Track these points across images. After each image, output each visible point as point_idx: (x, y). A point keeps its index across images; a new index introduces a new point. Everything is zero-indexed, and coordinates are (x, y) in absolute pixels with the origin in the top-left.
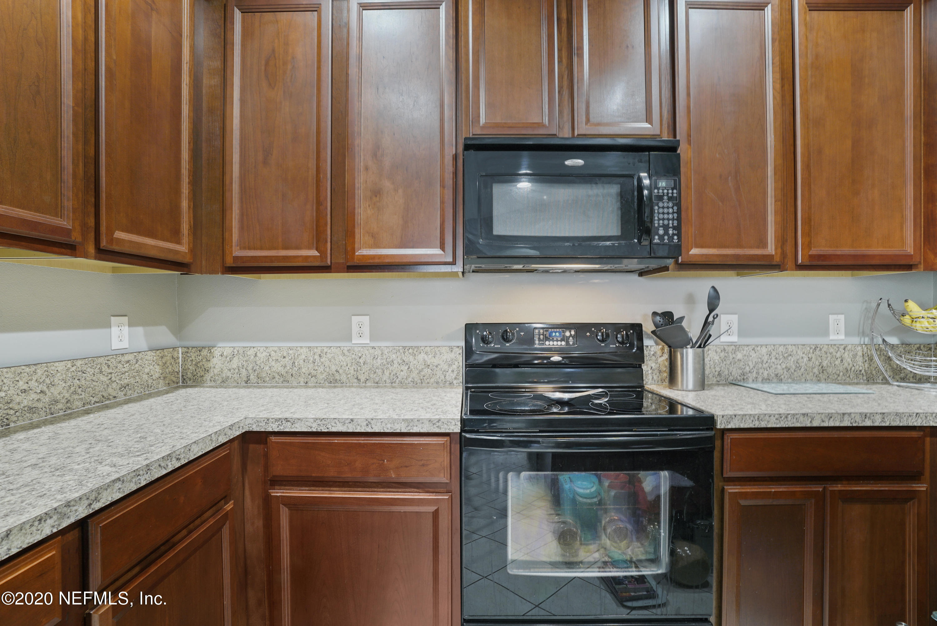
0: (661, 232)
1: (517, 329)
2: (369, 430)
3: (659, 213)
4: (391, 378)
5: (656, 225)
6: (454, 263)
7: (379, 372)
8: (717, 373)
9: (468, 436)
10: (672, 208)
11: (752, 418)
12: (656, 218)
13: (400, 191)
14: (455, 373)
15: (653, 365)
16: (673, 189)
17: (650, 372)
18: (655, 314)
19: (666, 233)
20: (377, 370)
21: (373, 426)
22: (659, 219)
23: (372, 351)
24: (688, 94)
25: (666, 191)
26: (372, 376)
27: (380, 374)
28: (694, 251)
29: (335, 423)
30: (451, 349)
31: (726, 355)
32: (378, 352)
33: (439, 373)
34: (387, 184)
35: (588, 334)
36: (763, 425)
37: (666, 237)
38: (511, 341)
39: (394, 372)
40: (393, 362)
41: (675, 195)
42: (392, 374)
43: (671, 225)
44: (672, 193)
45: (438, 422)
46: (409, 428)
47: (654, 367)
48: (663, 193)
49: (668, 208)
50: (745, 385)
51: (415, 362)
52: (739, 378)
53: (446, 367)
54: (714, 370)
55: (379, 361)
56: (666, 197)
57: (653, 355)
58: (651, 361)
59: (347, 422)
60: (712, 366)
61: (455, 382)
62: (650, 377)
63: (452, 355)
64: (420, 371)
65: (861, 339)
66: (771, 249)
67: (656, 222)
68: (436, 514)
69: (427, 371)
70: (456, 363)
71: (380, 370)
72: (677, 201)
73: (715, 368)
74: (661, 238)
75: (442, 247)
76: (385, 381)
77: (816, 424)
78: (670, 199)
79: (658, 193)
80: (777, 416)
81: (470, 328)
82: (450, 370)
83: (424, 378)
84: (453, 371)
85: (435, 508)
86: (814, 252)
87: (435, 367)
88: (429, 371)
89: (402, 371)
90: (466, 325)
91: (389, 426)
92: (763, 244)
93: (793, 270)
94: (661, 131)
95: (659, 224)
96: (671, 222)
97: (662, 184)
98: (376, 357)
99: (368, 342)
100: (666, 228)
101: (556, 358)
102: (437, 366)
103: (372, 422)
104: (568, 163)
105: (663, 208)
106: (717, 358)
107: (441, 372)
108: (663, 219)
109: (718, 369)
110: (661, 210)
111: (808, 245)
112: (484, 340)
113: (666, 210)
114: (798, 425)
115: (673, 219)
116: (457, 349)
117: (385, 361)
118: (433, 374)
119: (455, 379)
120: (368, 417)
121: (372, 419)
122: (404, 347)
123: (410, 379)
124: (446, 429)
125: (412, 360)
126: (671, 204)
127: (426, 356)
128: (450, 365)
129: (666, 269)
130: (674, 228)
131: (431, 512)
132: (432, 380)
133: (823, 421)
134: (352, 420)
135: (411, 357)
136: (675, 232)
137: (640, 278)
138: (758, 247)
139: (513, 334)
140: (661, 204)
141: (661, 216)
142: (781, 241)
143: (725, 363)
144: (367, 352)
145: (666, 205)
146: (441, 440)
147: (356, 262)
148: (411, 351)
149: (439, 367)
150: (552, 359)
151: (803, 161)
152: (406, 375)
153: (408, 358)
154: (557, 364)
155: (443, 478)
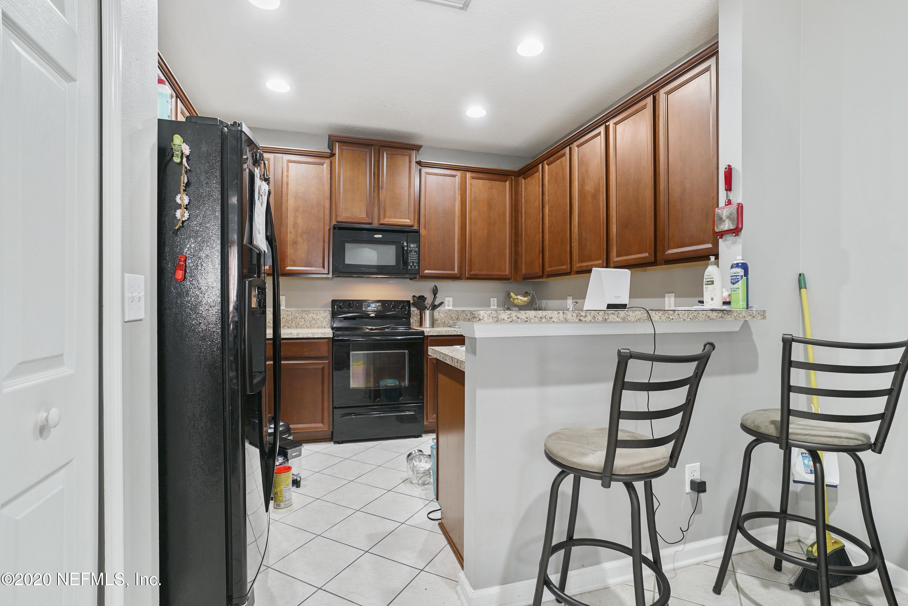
0: (411, 264)
1: (355, 302)
2: (298, 337)
3: (410, 257)
4: (296, 325)
5: (409, 262)
6: (328, 274)
7: (290, 322)
8: (443, 322)
9: (335, 338)
10: (416, 255)
11: (437, 332)
12: (409, 259)
13: (306, 243)
14: (327, 322)
15: (416, 319)
16: (416, 248)
17: (414, 322)
18: (414, 296)
19: (413, 264)
20: (289, 321)
21: (299, 336)
22: (410, 259)
23: (286, 312)
24: (425, 209)
25: (413, 249)
26: (286, 324)
27: (291, 323)
28: (426, 271)
29: (285, 335)
30: (325, 311)
31: (447, 314)
32: (289, 313)
33: (319, 323)
34: (300, 239)
35: (387, 305)
36: (440, 334)
37: (413, 266)
38: (352, 308)
39: (298, 322)
40: (297, 317)
41: (417, 250)
42: (297, 323)
43: (415, 262)
44: (416, 249)
45: (324, 333)
46: (313, 336)
47: (416, 320)
48: (412, 249)
49: (414, 255)
50: (455, 327)
51: (307, 318)
52: (452, 324)
53: (322, 320)
54: (442, 321)
55: (290, 317)
56: (413, 251)
57: (416, 314)
58: (415, 317)
59: (289, 334)
60: (441, 320)
61: (327, 326)
62: (415, 324)
63: (326, 314)
64: (310, 322)
65: (504, 308)
66: (456, 271)
67: (409, 260)
68: (323, 368)
69: (313, 322)
70: (327, 318)
71: (291, 321)
72: (418, 253)
73: (442, 320)
74: (411, 266)
75: (324, 267)
76: (293, 326)
77: (458, 334)
78: (415, 252)
79: (410, 249)
80: (445, 331)
81: (334, 302)
82: (324, 321)
83: (312, 325)
84: (326, 322)
85: (323, 366)
86: (472, 273)
87: (317, 320)
88: (315, 321)
89: (301, 321)
90: (333, 301)
91: (306, 335)
92: (454, 270)
93: (465, 280)
94: (414, 223)
95: (410, 261)
96: (415, 260)
97: (412, 246)
98: (289, 315)
99: (285, 308)
100: (413, 263)
101: (373, 315)
102: (318, 319)
103: (299, 334)
104: (375, 236)
105: (412, 255)
106: (443, 316)
107: (320, 322)
108: (412, 259)
109: (444, 321)
110: (411, 256)
111: (470, 270)
112: (340, 307)
113: (413, 256)
114: (452, 334)
115: (416, 259)
116: (328, 312)
117: (293, 317)
118: (316, 323)
119: (327, 325)
120: (297, 332)
121: (299, 333)
122: (302, 311)
123: (305, 326)
124: (327, 336)
125: (306, 316)
126: (415, 254)
127: (313, 315)
128: (324, 319)
129: (415, 278)
130: (416, 263)
131: (321, 368)
132: (316, 326)
133: (461, 333)
134: (291, 333)
135: (306, 315)
136: (417, 264)
137: (410, 281)
138: (451, 270)
139: (353, 305)
140: (411, 254)
141: (411, 258)
142: (461, 268)
143: (446, 318)
144: (284, 313)
145: (413, 254)
146: (326, 340)
147: (286, 272)
148: (306, 312)
149: (319, 320)
150: (370, 315)
151: (468, 238)
152: (303, 323)
153: (304, 315)
154: (372, 317)
155: (325, 354)
